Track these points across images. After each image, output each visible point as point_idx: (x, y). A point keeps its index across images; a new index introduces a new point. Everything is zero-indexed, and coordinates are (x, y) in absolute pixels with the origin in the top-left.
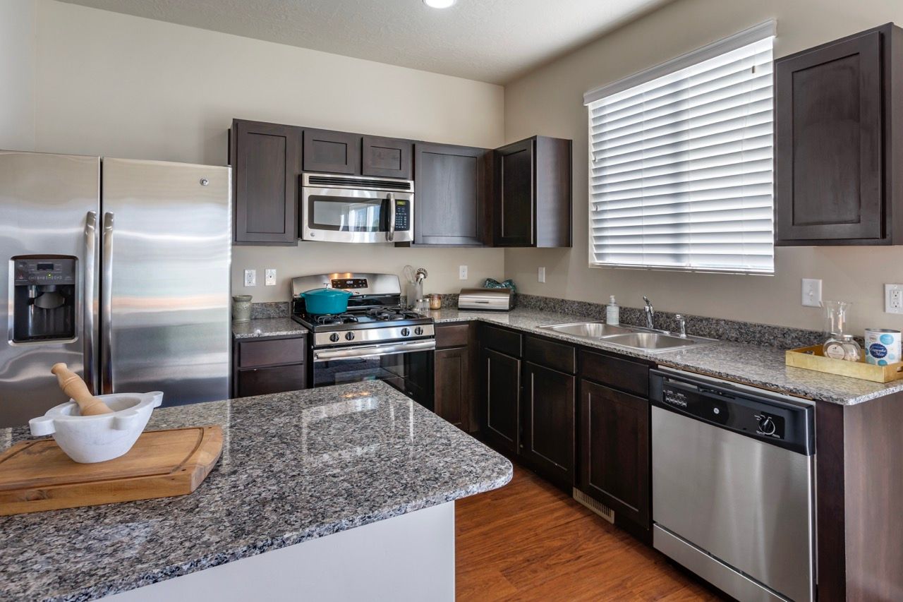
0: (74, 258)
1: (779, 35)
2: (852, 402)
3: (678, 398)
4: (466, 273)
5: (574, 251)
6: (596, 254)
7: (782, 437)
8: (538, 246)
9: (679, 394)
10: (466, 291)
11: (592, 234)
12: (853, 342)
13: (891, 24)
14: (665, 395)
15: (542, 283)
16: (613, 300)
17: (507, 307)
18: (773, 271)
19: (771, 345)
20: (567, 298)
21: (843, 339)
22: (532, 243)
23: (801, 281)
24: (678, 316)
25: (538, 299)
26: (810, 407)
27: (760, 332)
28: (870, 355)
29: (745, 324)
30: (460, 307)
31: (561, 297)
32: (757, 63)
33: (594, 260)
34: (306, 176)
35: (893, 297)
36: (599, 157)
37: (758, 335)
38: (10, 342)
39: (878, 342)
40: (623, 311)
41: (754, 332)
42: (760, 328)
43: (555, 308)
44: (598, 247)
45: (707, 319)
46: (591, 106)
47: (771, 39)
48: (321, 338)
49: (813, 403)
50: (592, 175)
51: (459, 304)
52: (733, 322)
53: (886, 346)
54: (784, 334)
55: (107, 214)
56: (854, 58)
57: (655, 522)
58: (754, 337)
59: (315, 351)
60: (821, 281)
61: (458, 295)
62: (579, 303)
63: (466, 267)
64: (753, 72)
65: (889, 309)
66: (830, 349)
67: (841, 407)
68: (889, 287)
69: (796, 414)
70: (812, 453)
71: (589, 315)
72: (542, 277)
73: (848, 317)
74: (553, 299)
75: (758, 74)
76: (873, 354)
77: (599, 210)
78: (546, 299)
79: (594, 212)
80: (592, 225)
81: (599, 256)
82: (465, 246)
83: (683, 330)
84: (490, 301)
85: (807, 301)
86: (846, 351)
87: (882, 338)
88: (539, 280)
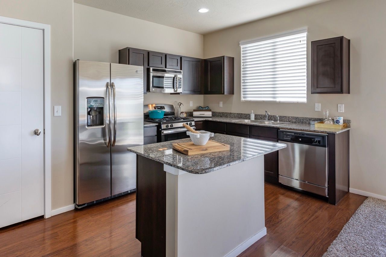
0: (103, 98)
1: (308, 32)
2: (337, 133)
3: (288, 138)
4: (192, 104)
5: (235, 95)
6: (243, 97)
7: (320, 144)
8: (225, 94)
9: (288, 136)
10: (195, 111)
11: (242, 90)
12: (332, 120)
13: (343, 36)
14: (283, 137)
15: (221, 107)
16: (253, 112)
17: (211, 116)
18: (306, 101)
19: (306, 123)
20: (232, 112)
21: (329, 119)
22: (223, 93)
23: (315, 104)
24: (277, 116)
25: (220, 113)
26: (327, 135)
27: (302, 119)
28: (336, 123)
29: (298, 117)
30: (194, 116)
31: (229, 112)
32: (301, 39)
33: (243, 99)
34: (151, 69)
35: (340, 108)
36: (245, 64)
37: (302, 120)
38: (86, 127)
39: (338, 119)
40: (256, 115)
41: (301, 120)
42: (302, 118)
43: (227, 116)
44: (244, 94)
45: (286, 117)
46: (242, 47)
47: (306, 33)
48: (163, 126)
49: (327, 134)
50: (242, 70)
51: (193, 115)
52: (294, 117)
53: (340, 120)
54: (310, 120)
55: (112, 83)
56: (334, 44)
57: (279, 175)
58: (301, 121)
59: (162, 131)
60: (320, 104)
61: (193, 112)
62: (237, 114)
63: (192, 102)
64: (300, 42)
65: (339, 111)
66: (326, 122)
67: (335, 134)
68: (339, 105)
69: (323, 137)
70: (327, 147)
71: (241, 117)
72: (221, 105)
73: (329, 114)
74: (226, 113)
75: (302, 43)
76: (336, 122)
77: (245, 82)
78: (223, 113)
79: (243, 82)
80: (242, 87)
81: (244, 97)
82: (190, 94)
83: (278, 120)
84: (205, 114)
85: (316, 110)
86: (330, 122)
87: (339, 118)
88: (220, 106)
